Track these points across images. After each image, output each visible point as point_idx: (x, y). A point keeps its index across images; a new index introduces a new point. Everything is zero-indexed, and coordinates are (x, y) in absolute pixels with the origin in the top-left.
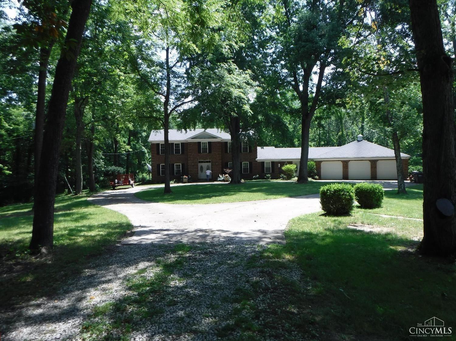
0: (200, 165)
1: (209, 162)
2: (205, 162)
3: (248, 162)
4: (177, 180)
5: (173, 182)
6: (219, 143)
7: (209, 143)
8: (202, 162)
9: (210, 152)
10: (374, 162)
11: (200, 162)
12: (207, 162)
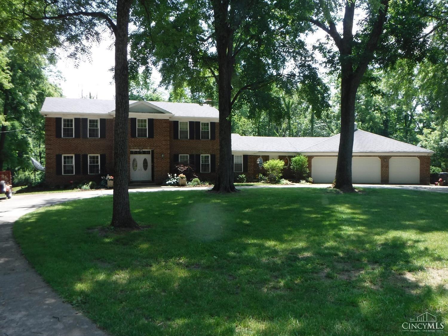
0: (132, 157)
1: (148, 153)
2: (139, 153)
3: (209, 155)
4: (95, 183)
5: (88, 187)
6: (166, 121)
7: (151, 121)
8: (136, 153)
9: (151, 135)
10: (385, 159)
11: (132, 153)
12: (144, 153)
